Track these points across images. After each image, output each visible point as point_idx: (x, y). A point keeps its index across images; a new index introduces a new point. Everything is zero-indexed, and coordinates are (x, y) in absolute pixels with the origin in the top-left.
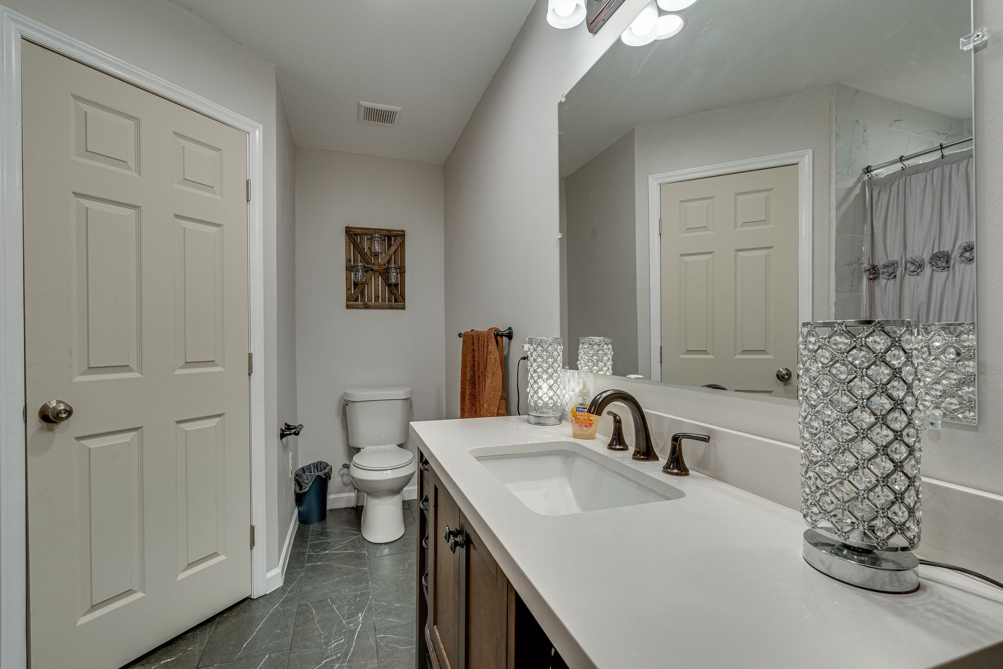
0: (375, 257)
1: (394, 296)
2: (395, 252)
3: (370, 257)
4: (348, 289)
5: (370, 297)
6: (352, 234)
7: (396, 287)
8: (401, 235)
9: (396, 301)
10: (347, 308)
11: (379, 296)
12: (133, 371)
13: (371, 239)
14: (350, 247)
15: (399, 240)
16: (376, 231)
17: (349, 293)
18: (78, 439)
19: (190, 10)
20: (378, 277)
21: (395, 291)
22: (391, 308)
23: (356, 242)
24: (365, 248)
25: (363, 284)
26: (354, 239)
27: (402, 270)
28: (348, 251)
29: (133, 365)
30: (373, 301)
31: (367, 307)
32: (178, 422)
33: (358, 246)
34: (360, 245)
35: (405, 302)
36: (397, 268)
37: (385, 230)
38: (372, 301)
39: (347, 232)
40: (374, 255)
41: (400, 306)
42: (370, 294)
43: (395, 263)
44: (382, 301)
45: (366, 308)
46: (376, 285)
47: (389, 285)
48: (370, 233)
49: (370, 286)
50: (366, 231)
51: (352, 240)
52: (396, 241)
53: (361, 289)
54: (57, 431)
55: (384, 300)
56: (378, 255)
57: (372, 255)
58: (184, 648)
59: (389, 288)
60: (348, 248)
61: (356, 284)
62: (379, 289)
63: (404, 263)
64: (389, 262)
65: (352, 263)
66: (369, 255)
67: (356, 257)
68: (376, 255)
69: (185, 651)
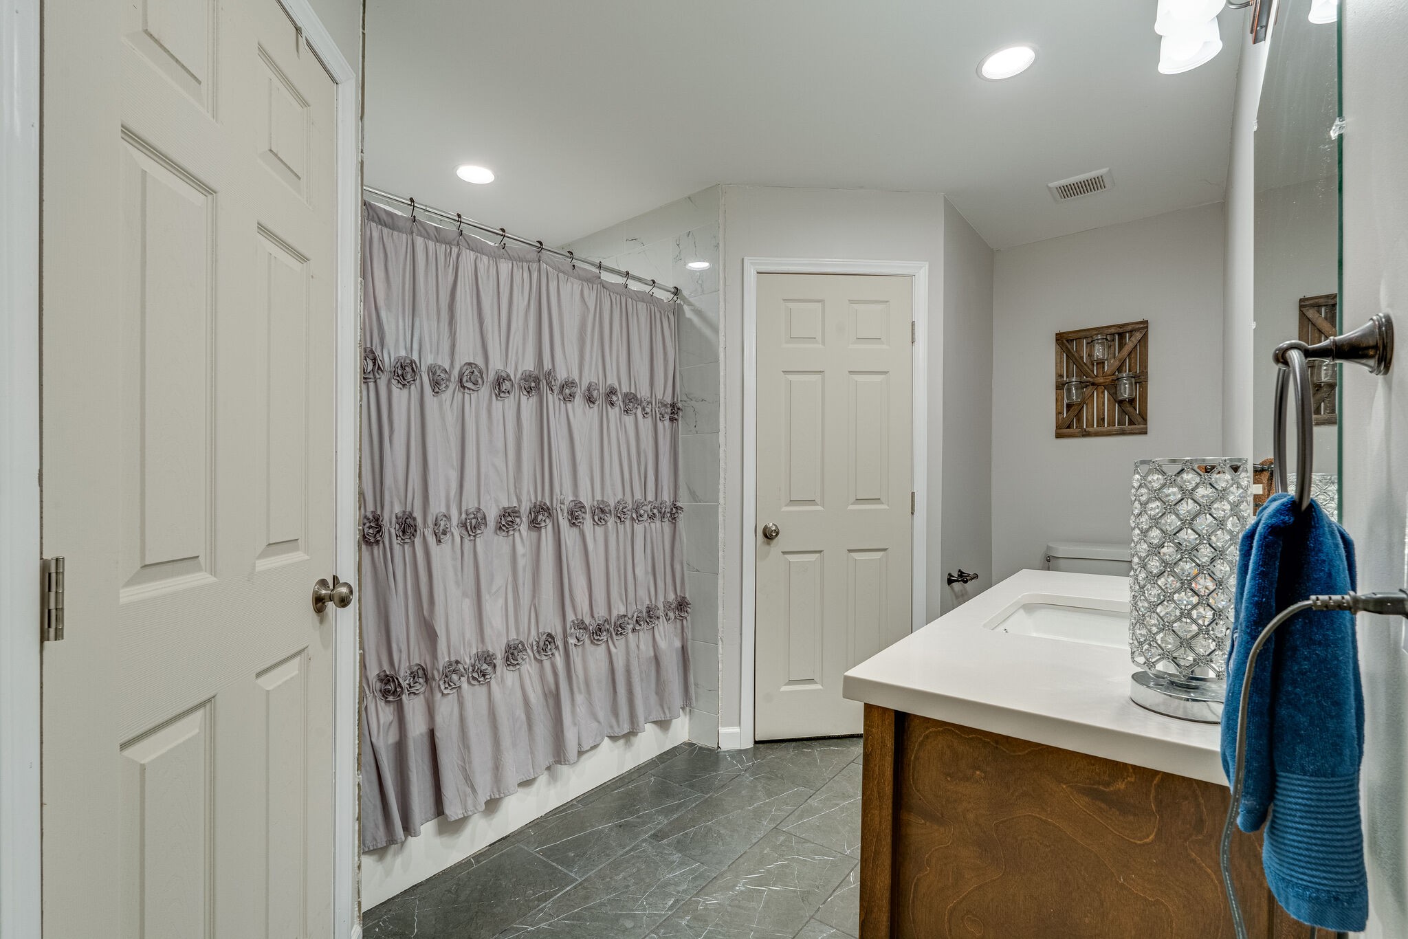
0: (1099, 366)
1: (1129, 417)
2: (1130, 354)
3: (1091, 367)
4: (1059, 413)
5: (1090, 421)
6: (1064, 341)
7: (1131, 404)
8: (1142, 328)
9: (1131, 423)
10: (1057, 437)
11: (1104, 419)
12: (818, 505)
13: (1091, 344)
14: (1062, 358)
15: (1138, 336)
16: (1099, 330)
17: (1060, 418)
18: (784, 553)
19: (862, 187)
20: (1103, 392)
21: (1130, 409)
22: (1123, 433)
23: (1070, 352)
24: (1083, 357)
25: (1080, 404)
26: (1067, 347)
27: (1140, 380)
28: (1059, 364)
29: (818, 500)
30: (1095, 426)
31: (1086, 434)
32: (850, 551)
33: (1073, 355)
34: (1076, 354)
35: (1146, 423)
36: (1132, 377)
37: (1114, 326)
38: (1093, 427)
39: (1057, 340)
40: (1097, 364)
41: (1137, 431)
42: (1089, 418)
43: (1130, 371)
44: (1109, 425)
45: (1084, 436)
46: (1101, 403)
47: (1121, 402)
48: (1088, 336)
49: (1090, 406)
50: (1084, 333)
51: (1064, 349)
52: (1133, 339)
53: (1076, 413)
54: (772, 545)
55: (1111, 423)
56: (1104, 363)
57: (1093, 365)
58: (849, 746)
59: (1119, 406)
60: (1059, 361)
61: (1069, 406)
62: (1104, 409)
63: (1146, 367)
64: (1120, 369)
65: (1065, 379)
66: (1088, 364)
67: (1070, 370)
68: (1101, 363)
69: (849, 748)
